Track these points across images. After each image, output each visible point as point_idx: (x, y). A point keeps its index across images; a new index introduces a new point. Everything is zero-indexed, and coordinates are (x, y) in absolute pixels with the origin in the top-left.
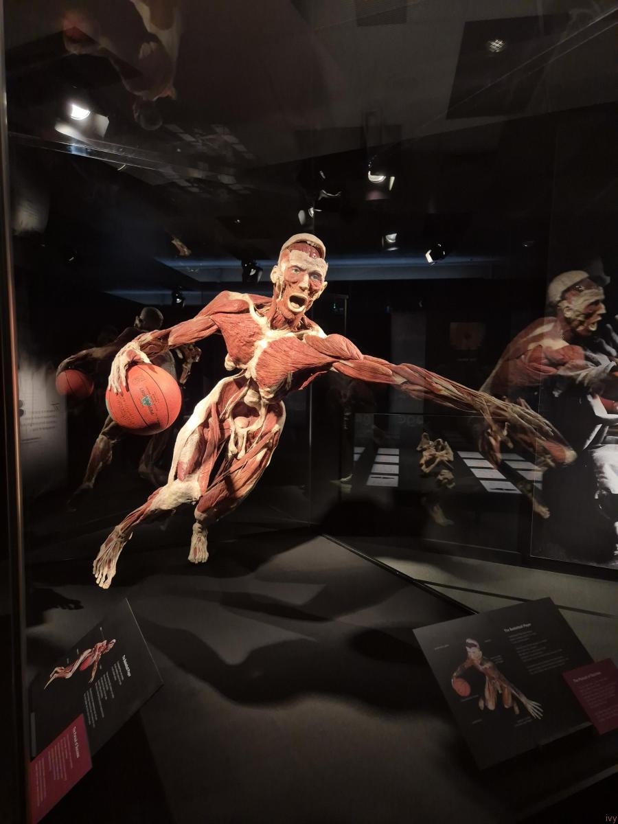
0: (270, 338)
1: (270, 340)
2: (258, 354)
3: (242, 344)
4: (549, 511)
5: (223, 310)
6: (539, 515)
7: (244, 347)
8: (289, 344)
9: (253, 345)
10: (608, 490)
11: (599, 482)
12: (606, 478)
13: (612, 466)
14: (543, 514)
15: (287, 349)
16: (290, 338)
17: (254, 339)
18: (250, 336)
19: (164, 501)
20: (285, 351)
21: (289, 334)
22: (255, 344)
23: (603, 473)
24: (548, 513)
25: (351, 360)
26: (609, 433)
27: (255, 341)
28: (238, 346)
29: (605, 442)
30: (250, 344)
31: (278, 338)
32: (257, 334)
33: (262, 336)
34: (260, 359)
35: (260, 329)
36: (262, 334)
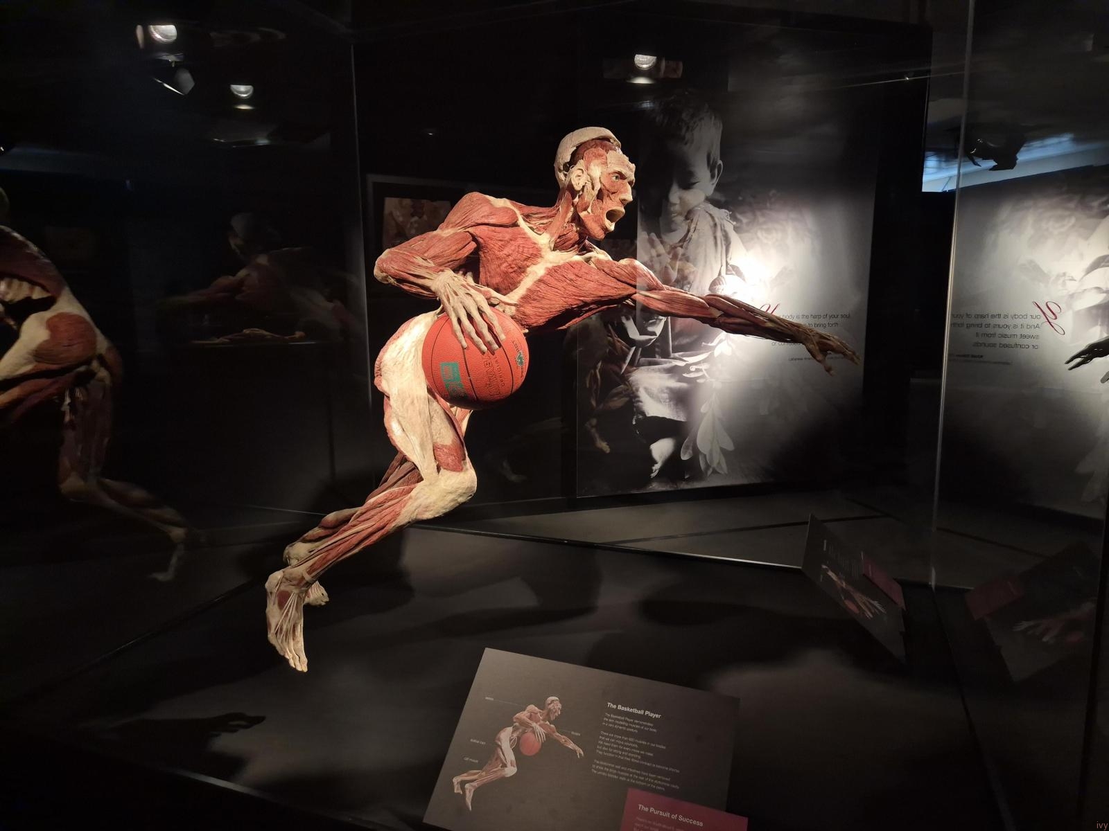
0: (551, 263)
1: (550, 266)
2: (527, 283)
3: (511, 270)
4: (608, 445)
5: (486, 221)
6: (602, 451)
7: (513, 274)
8: (576, 271)
9: (523, 272)
10: (643, 413)
11: (635, 407)
12: (641, 402)
13: (646, 389)
14: (605, 449)
15: (573, 277)
16: (577, 263)
17: (528, 264)
18: (525, 260)
19: (427, 507)
20: (571, 280)
21: (574, 257)
22: (529, 270)
23: (638, 397)
24: (608, 446)
25: (654, 291)
26: (642, 356)
27: (528, 267)
28: (506, 273)
29: (639, 365)
30: (522, 270)
31: (561, 263)
32: (535, 255)
33: (539, 260)
34: (529, 290)
35: (539, 250)
36: (541, 257)
